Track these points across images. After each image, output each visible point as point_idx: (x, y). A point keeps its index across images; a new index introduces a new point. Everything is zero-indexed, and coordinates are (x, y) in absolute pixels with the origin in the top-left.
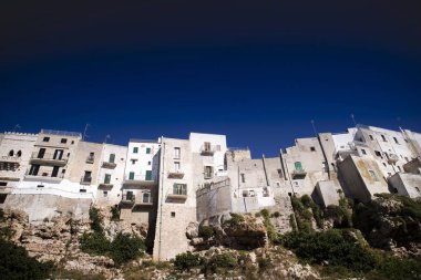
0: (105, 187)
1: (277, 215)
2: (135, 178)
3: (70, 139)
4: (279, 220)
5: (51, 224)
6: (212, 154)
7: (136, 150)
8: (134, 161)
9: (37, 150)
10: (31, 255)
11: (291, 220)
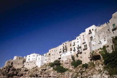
0: (74, 50)
1: (108, 46)
2: (79, 46)
3: (66, 43)
4: (109, 48)
5: (66, 61)
6: (91, 33)
7: (78, 39)
8: (78, 42)
9: (63, 47)
10: (64, 68)
11: (112, 47)
